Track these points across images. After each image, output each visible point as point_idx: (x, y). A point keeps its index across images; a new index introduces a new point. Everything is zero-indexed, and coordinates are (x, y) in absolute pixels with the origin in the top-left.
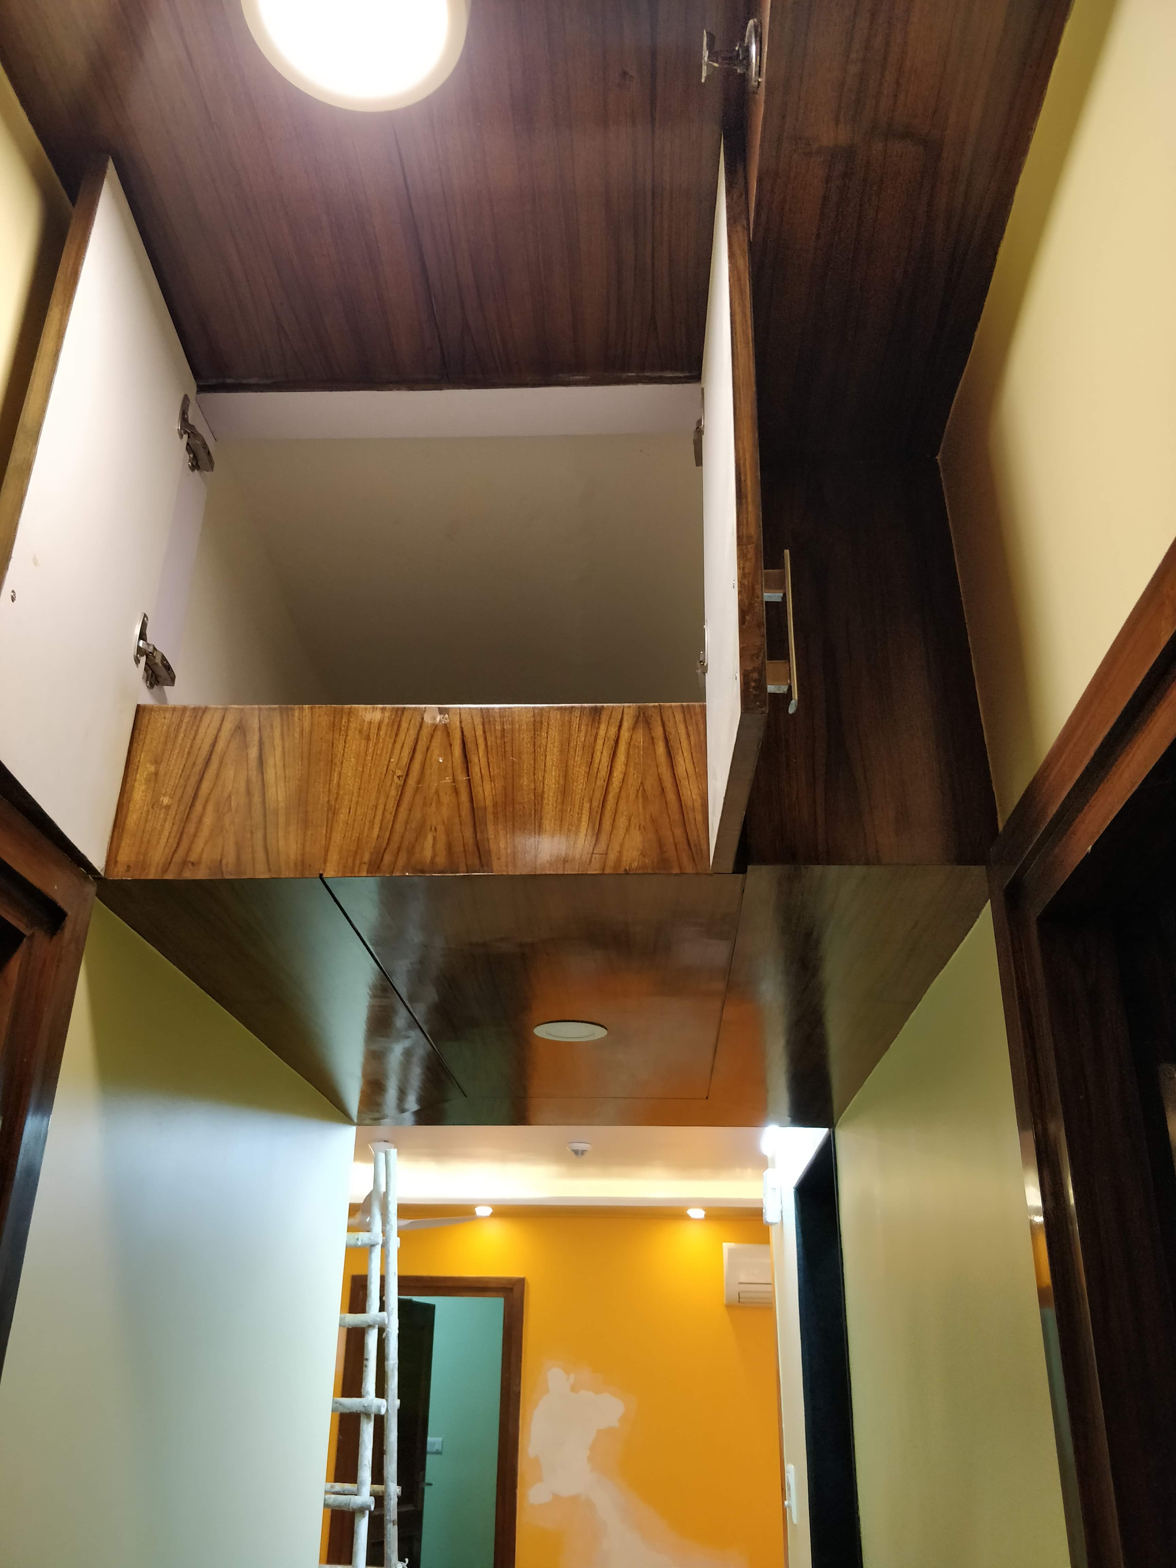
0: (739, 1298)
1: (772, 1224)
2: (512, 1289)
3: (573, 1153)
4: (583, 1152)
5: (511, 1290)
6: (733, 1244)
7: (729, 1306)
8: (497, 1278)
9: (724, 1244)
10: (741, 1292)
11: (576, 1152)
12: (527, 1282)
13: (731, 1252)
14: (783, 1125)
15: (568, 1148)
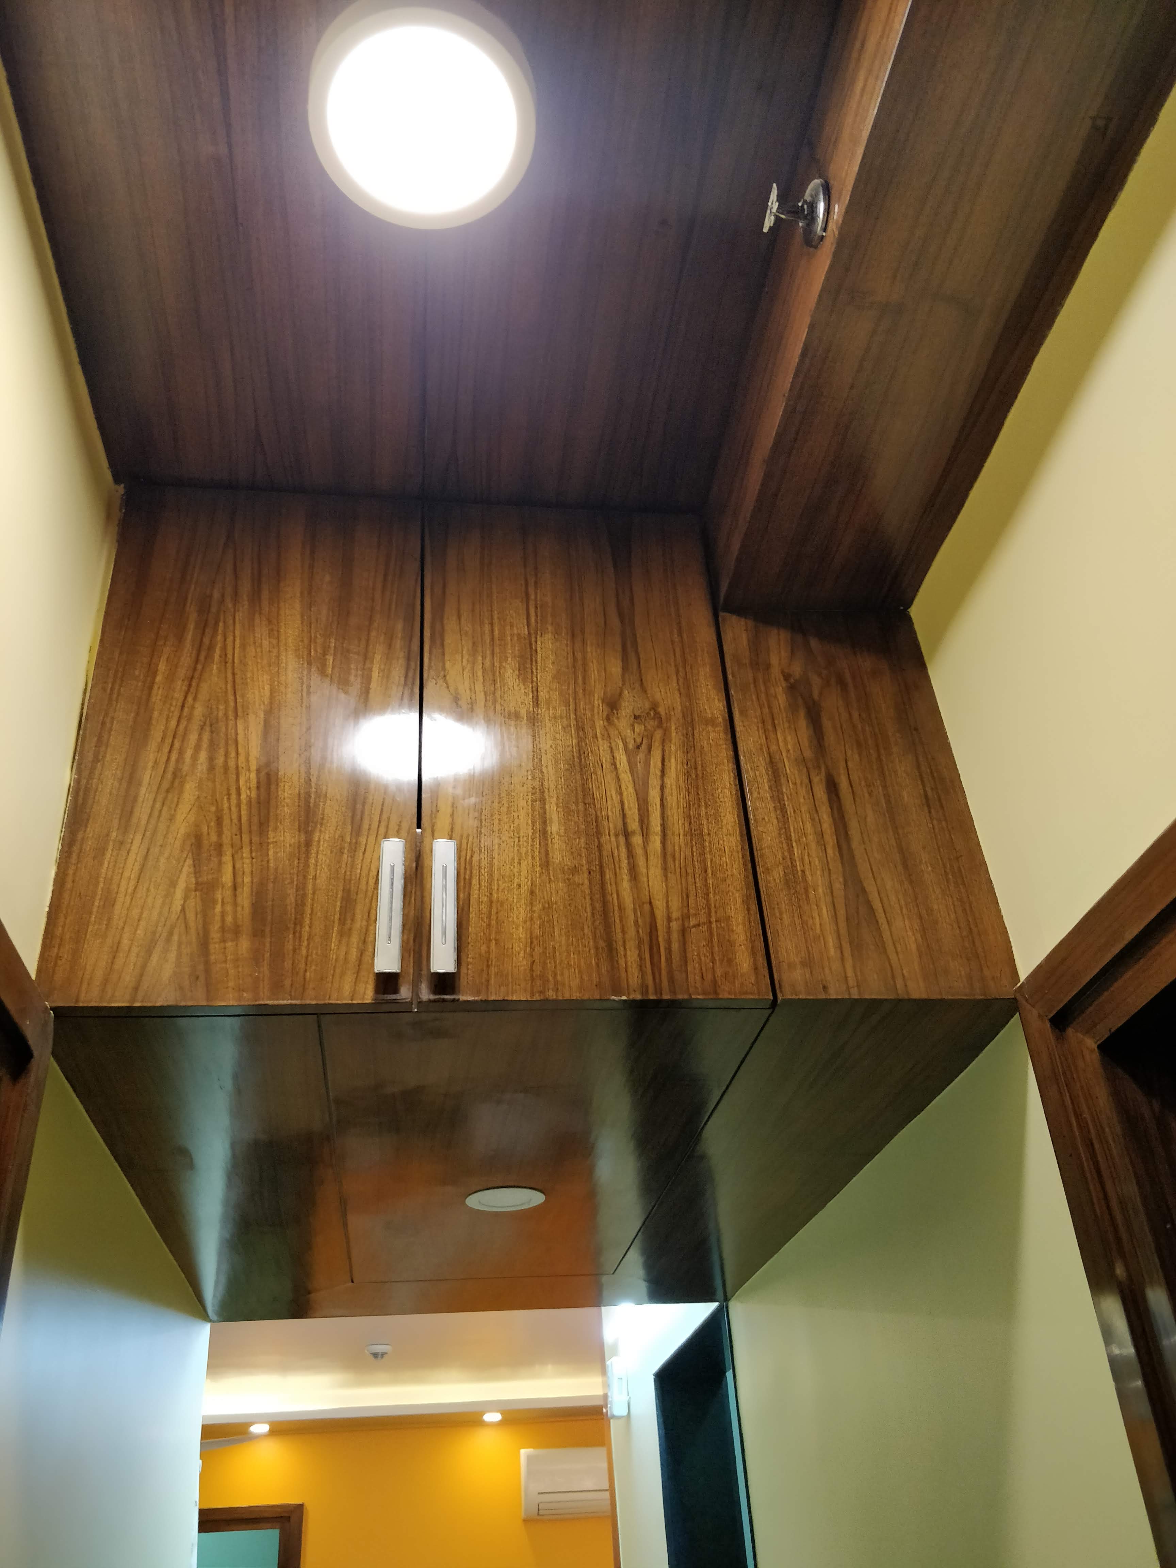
0: (539, 1510)
1: (613, 1417)
2: (289, 1517)
3: (371, 1356)
4: (383, 1355)
5: (288, 1519)
6: (531, 1450)
7: (526, 1521)
8: (273, 1507)
9: (523, 1451)
10: (541, 1503)
11: (375, 1355)
12: (306, 1508)
13: (529, 1458)
14: (639, 1303)
15: (366, 1351)
